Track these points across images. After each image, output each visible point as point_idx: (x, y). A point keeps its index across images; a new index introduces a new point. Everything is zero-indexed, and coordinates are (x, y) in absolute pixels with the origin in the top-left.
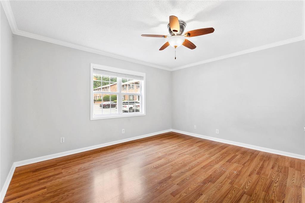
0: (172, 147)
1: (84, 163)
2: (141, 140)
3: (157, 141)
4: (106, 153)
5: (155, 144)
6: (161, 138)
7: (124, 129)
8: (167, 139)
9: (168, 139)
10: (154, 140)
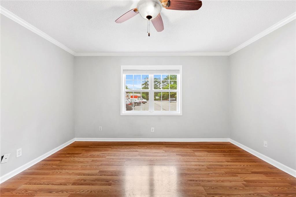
0: (196, 165)
1: (101, 151)
2: (171, 143)
3: (189, 150)
4: (124, 148)
5: (178, 153)
6: (201, 147)
7: (153, 128)
8: (205, 151)
9: (208, 152)
10: (188, 148)
